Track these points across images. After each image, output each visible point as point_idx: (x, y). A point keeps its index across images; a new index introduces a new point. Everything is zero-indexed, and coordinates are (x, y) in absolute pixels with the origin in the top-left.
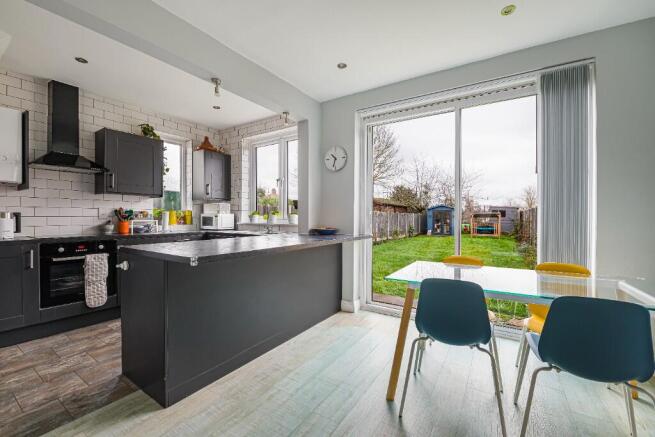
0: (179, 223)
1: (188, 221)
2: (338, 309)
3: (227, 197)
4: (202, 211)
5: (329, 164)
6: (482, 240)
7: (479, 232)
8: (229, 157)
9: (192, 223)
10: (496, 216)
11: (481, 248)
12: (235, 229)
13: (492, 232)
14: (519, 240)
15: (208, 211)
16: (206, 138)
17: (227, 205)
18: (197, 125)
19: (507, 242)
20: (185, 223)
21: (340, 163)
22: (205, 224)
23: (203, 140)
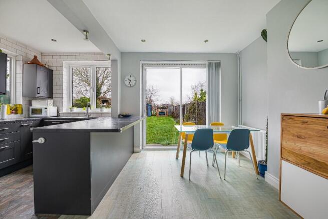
0: (12, 113)
1: (20, 111)
2: (133, 152)
3: (50, 96)
4: (30, 104)
5: (127, 83)
6: (161, 118)
7: (160, 115)
8: (52, 71)
9: (22, 114)
10: (165, 108)
11: (162, 121)
12: (57, 116)
13: (164, 114)
14: (174, 117)
15: (36, 105)
16: (35, 57)
17: (50, 101)
18: (26, 47)
19: (169, 118)
20: (16, 113)
21: (132, 83)
22: (33, 113)
23: (33, 58)
